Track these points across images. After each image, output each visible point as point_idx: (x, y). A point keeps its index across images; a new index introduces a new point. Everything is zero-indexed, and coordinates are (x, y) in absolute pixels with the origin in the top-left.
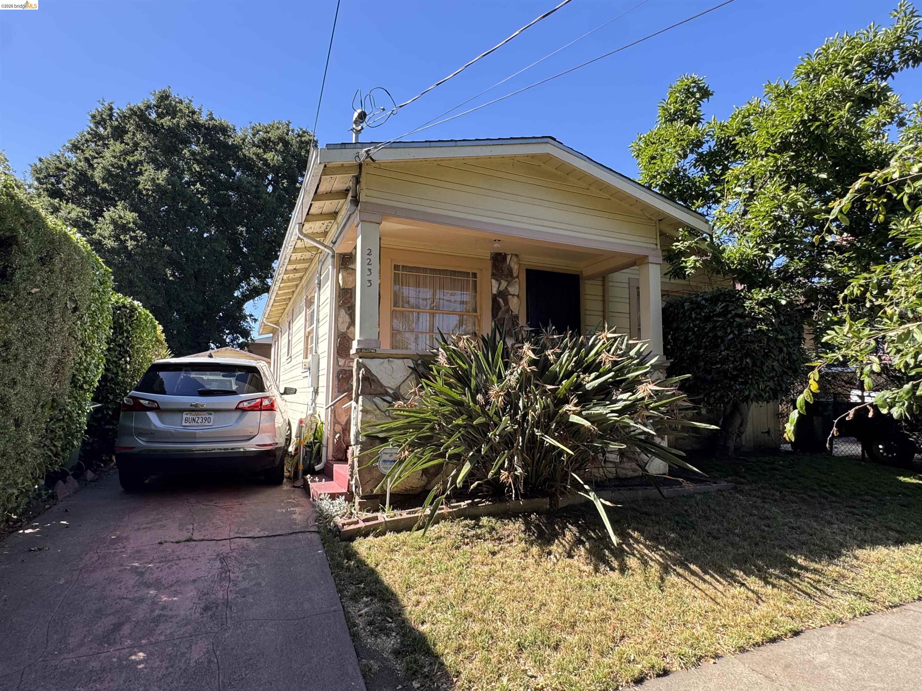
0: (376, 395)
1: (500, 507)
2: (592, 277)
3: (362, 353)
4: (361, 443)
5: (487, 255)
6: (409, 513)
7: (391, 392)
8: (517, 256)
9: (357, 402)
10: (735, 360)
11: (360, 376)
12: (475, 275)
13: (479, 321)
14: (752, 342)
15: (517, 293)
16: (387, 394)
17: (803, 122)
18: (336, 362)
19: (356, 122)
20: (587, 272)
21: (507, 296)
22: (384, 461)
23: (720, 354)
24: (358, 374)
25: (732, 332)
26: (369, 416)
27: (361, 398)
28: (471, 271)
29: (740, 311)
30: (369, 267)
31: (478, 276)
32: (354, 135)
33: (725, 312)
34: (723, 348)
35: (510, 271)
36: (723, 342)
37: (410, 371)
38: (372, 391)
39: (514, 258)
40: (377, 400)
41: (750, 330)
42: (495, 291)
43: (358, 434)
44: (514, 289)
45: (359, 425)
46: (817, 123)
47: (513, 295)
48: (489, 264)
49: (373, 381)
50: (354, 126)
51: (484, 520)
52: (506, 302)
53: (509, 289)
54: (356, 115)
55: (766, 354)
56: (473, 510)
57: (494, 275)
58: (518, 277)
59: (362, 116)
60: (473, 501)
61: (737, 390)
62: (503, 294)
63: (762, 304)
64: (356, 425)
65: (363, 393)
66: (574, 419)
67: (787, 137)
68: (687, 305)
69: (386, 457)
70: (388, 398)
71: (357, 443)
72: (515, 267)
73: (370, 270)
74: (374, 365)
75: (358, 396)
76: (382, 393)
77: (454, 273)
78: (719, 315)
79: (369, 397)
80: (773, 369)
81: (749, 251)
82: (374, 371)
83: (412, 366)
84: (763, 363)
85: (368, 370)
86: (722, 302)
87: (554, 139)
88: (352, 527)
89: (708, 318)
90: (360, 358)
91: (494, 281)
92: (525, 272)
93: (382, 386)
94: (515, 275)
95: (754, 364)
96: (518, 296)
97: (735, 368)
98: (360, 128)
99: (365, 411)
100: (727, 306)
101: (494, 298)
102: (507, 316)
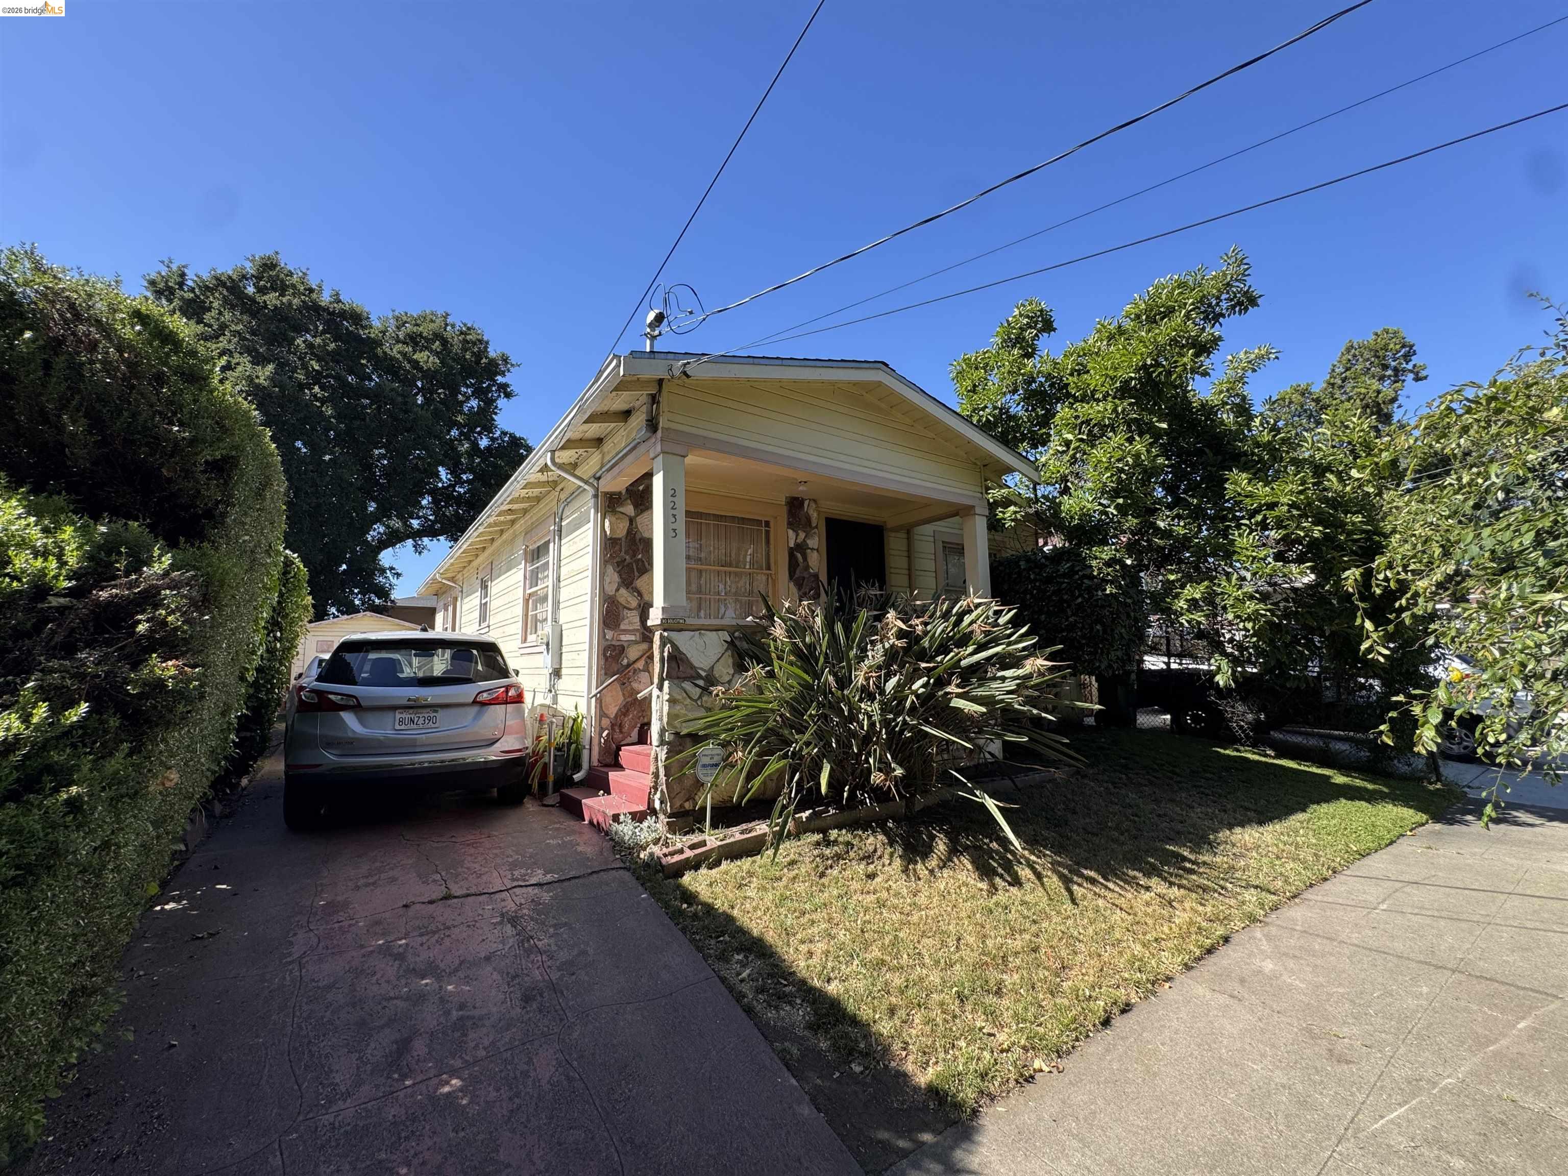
0: (685, 679)
1: (847, 816)
2: (897, 529)
3: (666, 625)
4: (668, 743)
5: (782, 500)
6: (742, 833)
7: (703, 674)
8: (815, 501)
9: (661, 688)
10: (1083, 627)
11: (666, 654)
12: (767, 524)
13: (774, 581)
14: (1103, 607)
15: (816, 547)
16: (699, 677)
17: (1145, 365)
18: (602, 635)
19: (650, 325)
20: (891, 524)
21: (805, 550)
22: (704, 766)
23: (1067, 620)
24: (662, 652)
25: (1080, 595)
26: (678, 708)
27: (666, 684)
28: (764, 519)
29: (1088, 572)
30: (674, 512)
31: (772, 524)
32: (648, 342)
33: (1072, 572)
34: (1070, 613)
35: (808, 519)
36: (1069, 606)
37: (726, 645)
38: (681, 675)
39: (812, 504)
40: (687, 685)
41: (1100, 593)
42: (792, 545)
43: (662, 731)
44: (813, 542)
45: (665, 719)
46: (1161, 370)
47: (812, 549)
48: (784, 511)
49: (681, 659)
50: (648, 330)
51: (834, 834)
52: (805, 558)
53: (808, 542)
54: (651, 316)
55: (1114, 619)
56: (817, 823)
57: (790, 525)
58: (816, 527)
59: (660, 318)
60: (814, 813)
61: (1086, 661)
62: (801, 548)
63: (1108, 564)
64: (661, 719)
65: (669, 677)
66: (957, 703)
67: (1126, 381)
68: (1023, 564)
69: (706, 760)
70: (701, 683)
71: (662, 743)
72: (814, 515)
73: (674, 516)
74: (683, 640)
75: (661, 681)
76: (692, 675)
77: (743, 520)
78: (1064, 575)
79: (676, 681)
80: (1122, 637)
81: (1089, 506)
82: (683, 649)
83: (729, 639)
84: (1112, 630)
85: (674, 645)
86: (1068, 561)
87: (887, 365)
88: (677, 858)
89: (1049, 580)
90: (665, 630)
91: (791, 532)
92: (824, 521)
93: (692, 667)
94: (814, 525)
95: (1105, 631)
96: (818, 550)
97: (1083, 636)
98: (657, 333)
99: (672, 701)
100: (1073, 566)
101: (791, 553)
102: (806, 575)
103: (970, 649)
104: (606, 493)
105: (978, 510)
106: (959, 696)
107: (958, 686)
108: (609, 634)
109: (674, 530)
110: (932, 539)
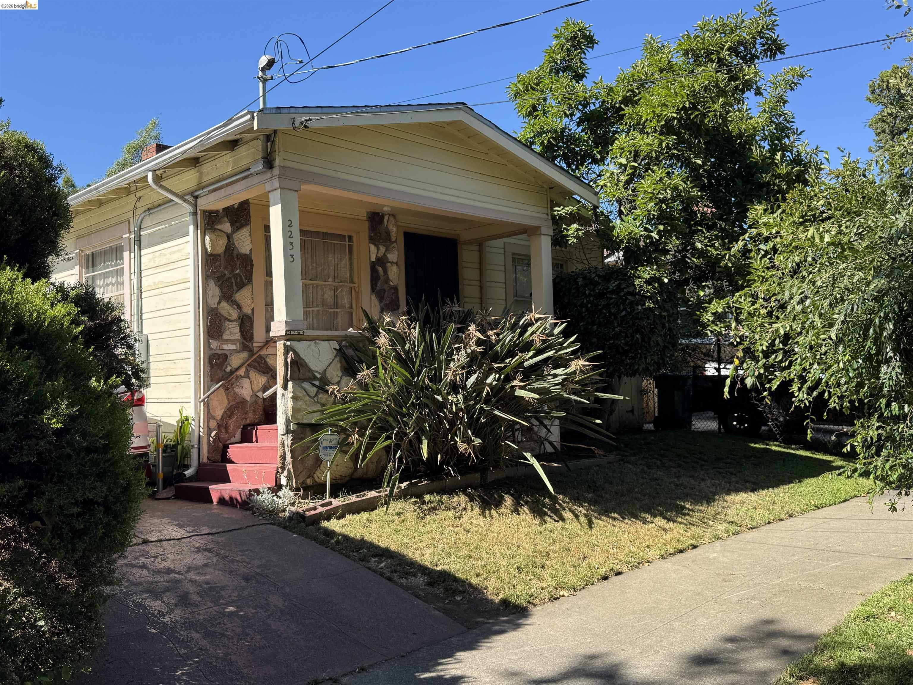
0: (304, 380)
1: (437, 484)
2: (470, 242)
3: (289, 336)
4: (293, 432)
5: (363, 214)
6: (357, 497)
7: (319, 376)
8: (394, 216)
9: (285, 387)
10: (626, 336)
11: (289, 360)
12: (350, 238)
13: (357, 293)
14: (641, 319)
15: (395, 261)
16: (315, 378)
17: (684, 108)
18: (208, 346)
19: (263, 70)
20: (465, 236)
21: (385, 264)
22: (325, 448)
23: (614, 330)
24: (286, 358)
25: (625, 309)
26: (300, 403)
27: (290, 384)
28: (347, 234)
29: (631, 289)
30: (291, 240)
31: (354, 239)
32: (261, 84)
33: (619, 288)
34: (616, 324)
35: (388, 233)
36: (616, 318)
37: (335, 352)
38: (301, 376)
39: (392, 219)
40: (306, 385)
41: (640, 307)
42: (373, 259)
43: (288, 423)
44: (393, 257)
45: (290, 413)
46: (697, 113)
47: (392, 263)
48: (366, 226)
49: (301, 365)
50: (260, 74)
51: (427, 497)
52: (385, 271)
53: (389, 256)
54: (263, 61)
55: (651, 329)
56: (414, 489)
57: (372, 240)
58: (395, 241)
59: (271, 63)
60: (411, 483)
61: (627, 364)
62: (382, 261)
63: (649, 282)
64: (286, 412)
65: (292, 379)
66: (519, 393)
67: (670, 120)
68: (580, 280)
69: (326, 444)
70: (317, 383)
71: (288, 431)
72: (393, 230)
73: (292, 243)
74: (301, 347)
75: (286, 382)
76: (310, 378)
77: (326, 235)
78: (613, 292)
79: (297, 382)
80: (658, 344)
81: (636, 231)
82: (302, 355)
83: (338, 347)
84: (650, 339)
85: (295, 352)
86: (615, 280)
87: (467, 106)
88: (313, 512)
89: (601, 295)
90: (287, 340)
91: (372, 247)
92: (402, 235)
93: (309, 370)
94: (393, 239)
95: (643, 340)
96: (397, 263)
97: (626, 344)
98: (269, 77)
99: (295, 398)
100: (620, 284)
101: (373, 267)
102: (386, 287)
103: (531, 354)
104: (205, 212)
105: (544, 230)
106: (522, 388)
107: (521, 381)
108: (214, 344)
109: (292, 256)
110: (502, 251)
